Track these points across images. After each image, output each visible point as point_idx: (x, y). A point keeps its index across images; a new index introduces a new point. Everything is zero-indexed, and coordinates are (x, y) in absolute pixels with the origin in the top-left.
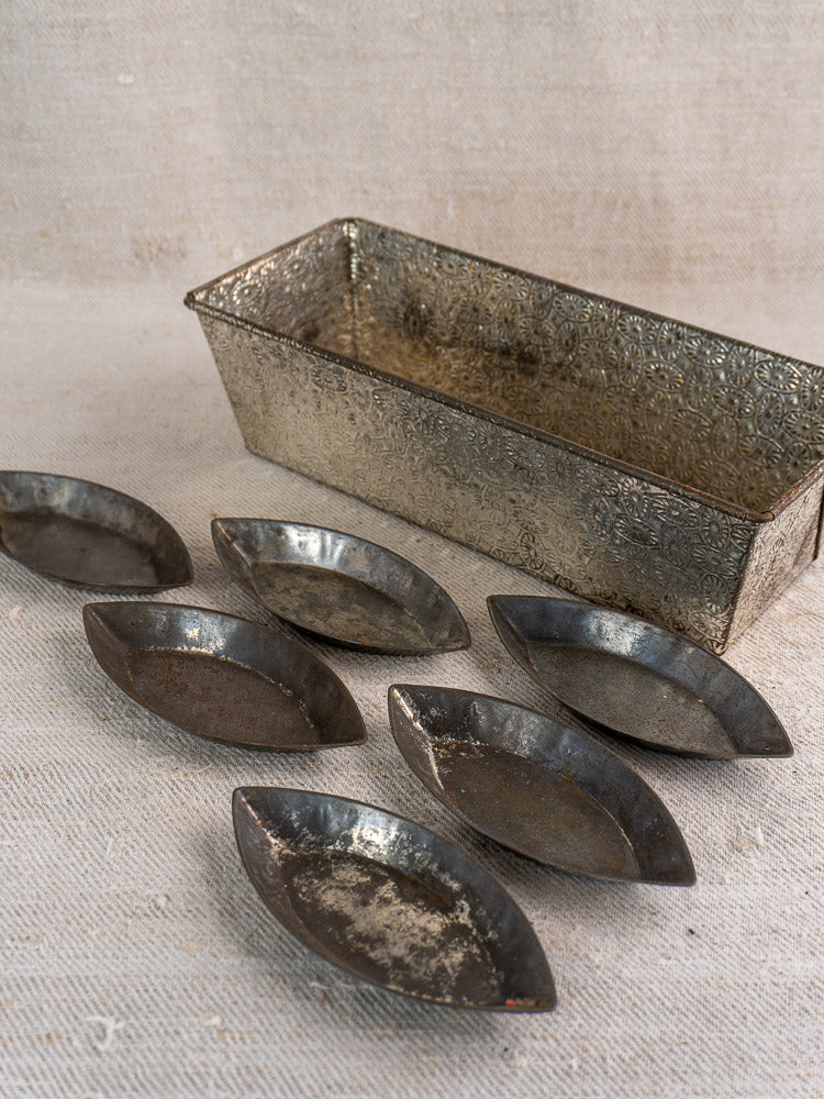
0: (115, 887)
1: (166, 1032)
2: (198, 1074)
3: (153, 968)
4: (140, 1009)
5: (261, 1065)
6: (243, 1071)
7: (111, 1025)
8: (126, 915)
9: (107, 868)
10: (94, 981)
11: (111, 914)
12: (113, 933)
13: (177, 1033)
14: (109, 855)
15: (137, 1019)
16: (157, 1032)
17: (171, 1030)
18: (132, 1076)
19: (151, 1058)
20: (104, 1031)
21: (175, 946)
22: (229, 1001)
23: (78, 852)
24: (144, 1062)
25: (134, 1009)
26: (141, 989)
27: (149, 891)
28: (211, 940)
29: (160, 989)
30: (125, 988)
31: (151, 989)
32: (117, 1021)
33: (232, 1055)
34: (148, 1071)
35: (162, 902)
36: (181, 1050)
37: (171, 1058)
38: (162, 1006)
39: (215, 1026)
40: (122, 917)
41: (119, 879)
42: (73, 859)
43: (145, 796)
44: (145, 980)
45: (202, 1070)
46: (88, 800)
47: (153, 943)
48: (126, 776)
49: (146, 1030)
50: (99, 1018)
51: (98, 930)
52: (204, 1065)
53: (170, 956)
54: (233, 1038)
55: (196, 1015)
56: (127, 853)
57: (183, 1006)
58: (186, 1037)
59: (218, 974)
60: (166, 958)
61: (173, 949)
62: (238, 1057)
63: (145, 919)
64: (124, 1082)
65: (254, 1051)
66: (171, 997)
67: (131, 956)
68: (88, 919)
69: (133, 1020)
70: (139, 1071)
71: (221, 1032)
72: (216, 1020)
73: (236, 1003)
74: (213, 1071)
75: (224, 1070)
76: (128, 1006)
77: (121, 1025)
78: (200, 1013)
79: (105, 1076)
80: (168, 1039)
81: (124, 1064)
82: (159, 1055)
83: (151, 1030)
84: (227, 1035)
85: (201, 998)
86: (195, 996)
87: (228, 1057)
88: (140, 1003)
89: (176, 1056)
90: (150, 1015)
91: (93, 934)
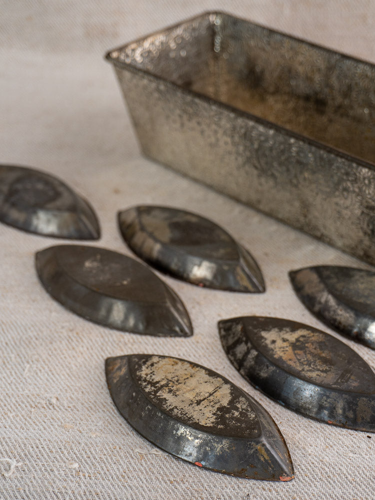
0: (27, 391)
1: (46, 470)
2: (61, 493)
3: (43, 436)
4: (32, 457)
5: (99, 491)
6: (87, 493)
7: (14, 463)
8: (31, 407)
9: (24, 381)
10: (8, 440)
11: (23, 406)
12: (23, 416)
13: (52, 470)
14: (26, 374)
15: (30, 462)
16: (40, 469)
17: (48, 469)
18: (22, 492)
19: (35, 483)
20: (10, 466)
21: (58, 425)
22: (85, 456)
23: (8, 372)
24: (30, 484)
25: (29, 456)
26: (35, 447)
27: (46, 395)
28: (80, 424)
29: (46, 447)
30: (25, 445)
31: (40, 446)
32: (18, 461)
33: (82, 485)
34: (32, 489)
35: (54, 401)
36: (53, 480)
37: (46, 483)
38: (45, 456)
39: (75, 469)
40: (29, 407)
41: (30, 387)
42: (5, 375)
43: (51, 343)
44: (37, 441)
45: (63, 491)
46: (18, 343)
47: (45, 422)
48: (42, 332)
49: (34, 468)
50: (8, 460)
51: (14, 414)
52: (65, 488)
53: (54, 430)
54: (84, 476)
55: (64, 462)
56: (37, 374)
57: (58, 457)
58: (56, 473)
59: (80, 441)
60: (52, 431)
61: (56, 426)
62: (86, 486)
63: (42, 410)
64: (17, 494)
65: (96, 484)
66: (51, 452)
67: (31, 429)
68: (9, 407)
69: (27, 462)
70: (27, 490)
71: (78, 472)
72: (76, 465)
73: (89, 457)
74: (70, 492)
75: (76, 492)
76: (26, 455)
77: (20, 464)
78: (67, 461)
79: (7, 490)
80: (46, 473)
81: (19, 485)
82: (40, 482)
83: (37, 468)
84: (81, 473)
85: (69, 453)
86: (65, 452)
87: (80, 486)
88: (33, 454)
89: (49, 483)
90: (38, 461)
91: (11, 415)
